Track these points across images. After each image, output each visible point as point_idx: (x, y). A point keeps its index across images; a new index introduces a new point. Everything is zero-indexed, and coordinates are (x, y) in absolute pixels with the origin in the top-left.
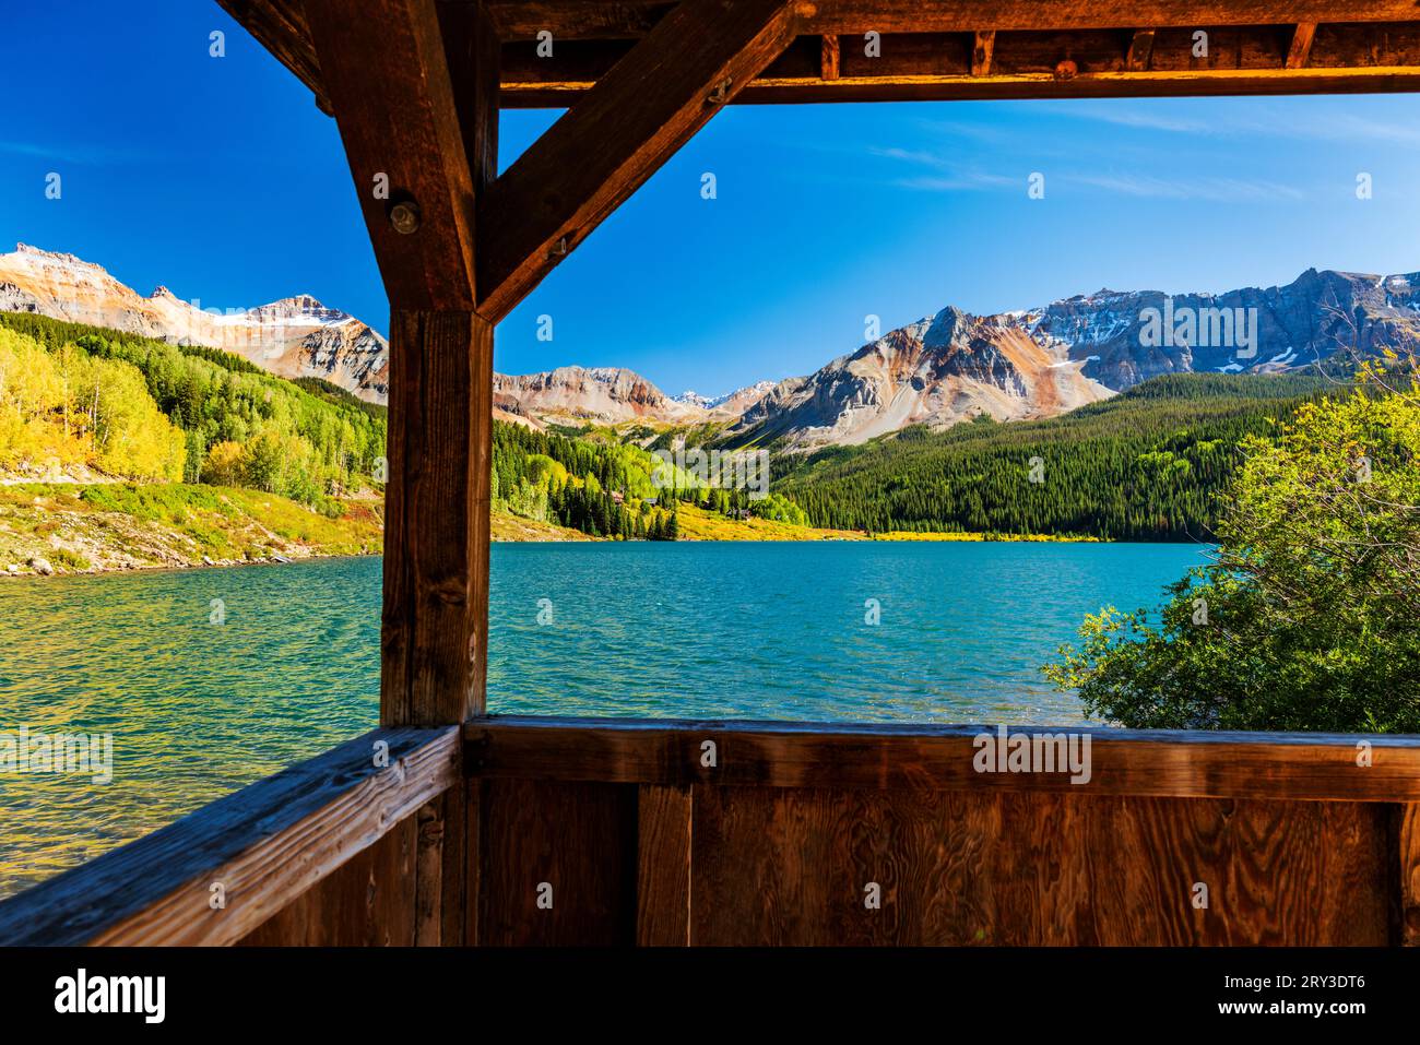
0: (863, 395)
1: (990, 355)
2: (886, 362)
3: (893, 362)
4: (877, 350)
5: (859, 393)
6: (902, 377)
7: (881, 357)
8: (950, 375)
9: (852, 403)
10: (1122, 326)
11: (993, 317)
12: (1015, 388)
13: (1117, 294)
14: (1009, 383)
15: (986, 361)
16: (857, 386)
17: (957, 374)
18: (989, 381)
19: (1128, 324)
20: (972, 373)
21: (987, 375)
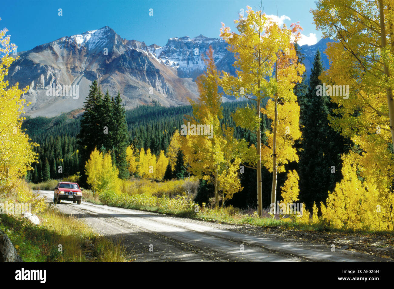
0: (45, 78)
1: (144, 62)
2: (60, 58)
3: (65, 59)
4: (51, 48)
5: (42, 77)
6: (76, 70)
7: (54, 54)
8: (117, 72)
9: (35, 84)
10: (217, 59)
11: (133, 41)
12: (162, 87)
13: (209, 39)
14: (158, 84)
15: (141, 65)
16: (39, 71)
17: (122, 71)
18: (144, 80)
19: (221, 57)
20: (133, 73)
21: (143, 75)
